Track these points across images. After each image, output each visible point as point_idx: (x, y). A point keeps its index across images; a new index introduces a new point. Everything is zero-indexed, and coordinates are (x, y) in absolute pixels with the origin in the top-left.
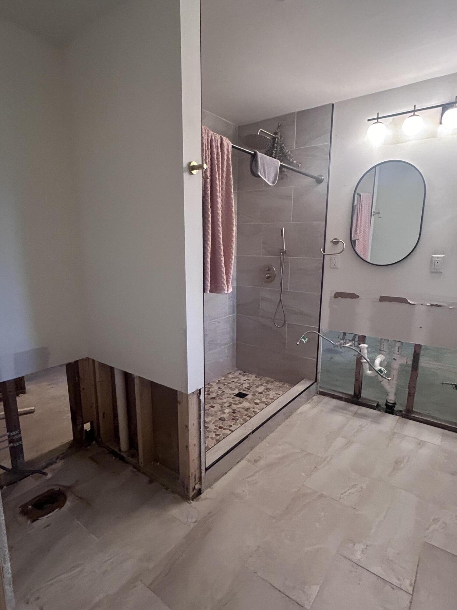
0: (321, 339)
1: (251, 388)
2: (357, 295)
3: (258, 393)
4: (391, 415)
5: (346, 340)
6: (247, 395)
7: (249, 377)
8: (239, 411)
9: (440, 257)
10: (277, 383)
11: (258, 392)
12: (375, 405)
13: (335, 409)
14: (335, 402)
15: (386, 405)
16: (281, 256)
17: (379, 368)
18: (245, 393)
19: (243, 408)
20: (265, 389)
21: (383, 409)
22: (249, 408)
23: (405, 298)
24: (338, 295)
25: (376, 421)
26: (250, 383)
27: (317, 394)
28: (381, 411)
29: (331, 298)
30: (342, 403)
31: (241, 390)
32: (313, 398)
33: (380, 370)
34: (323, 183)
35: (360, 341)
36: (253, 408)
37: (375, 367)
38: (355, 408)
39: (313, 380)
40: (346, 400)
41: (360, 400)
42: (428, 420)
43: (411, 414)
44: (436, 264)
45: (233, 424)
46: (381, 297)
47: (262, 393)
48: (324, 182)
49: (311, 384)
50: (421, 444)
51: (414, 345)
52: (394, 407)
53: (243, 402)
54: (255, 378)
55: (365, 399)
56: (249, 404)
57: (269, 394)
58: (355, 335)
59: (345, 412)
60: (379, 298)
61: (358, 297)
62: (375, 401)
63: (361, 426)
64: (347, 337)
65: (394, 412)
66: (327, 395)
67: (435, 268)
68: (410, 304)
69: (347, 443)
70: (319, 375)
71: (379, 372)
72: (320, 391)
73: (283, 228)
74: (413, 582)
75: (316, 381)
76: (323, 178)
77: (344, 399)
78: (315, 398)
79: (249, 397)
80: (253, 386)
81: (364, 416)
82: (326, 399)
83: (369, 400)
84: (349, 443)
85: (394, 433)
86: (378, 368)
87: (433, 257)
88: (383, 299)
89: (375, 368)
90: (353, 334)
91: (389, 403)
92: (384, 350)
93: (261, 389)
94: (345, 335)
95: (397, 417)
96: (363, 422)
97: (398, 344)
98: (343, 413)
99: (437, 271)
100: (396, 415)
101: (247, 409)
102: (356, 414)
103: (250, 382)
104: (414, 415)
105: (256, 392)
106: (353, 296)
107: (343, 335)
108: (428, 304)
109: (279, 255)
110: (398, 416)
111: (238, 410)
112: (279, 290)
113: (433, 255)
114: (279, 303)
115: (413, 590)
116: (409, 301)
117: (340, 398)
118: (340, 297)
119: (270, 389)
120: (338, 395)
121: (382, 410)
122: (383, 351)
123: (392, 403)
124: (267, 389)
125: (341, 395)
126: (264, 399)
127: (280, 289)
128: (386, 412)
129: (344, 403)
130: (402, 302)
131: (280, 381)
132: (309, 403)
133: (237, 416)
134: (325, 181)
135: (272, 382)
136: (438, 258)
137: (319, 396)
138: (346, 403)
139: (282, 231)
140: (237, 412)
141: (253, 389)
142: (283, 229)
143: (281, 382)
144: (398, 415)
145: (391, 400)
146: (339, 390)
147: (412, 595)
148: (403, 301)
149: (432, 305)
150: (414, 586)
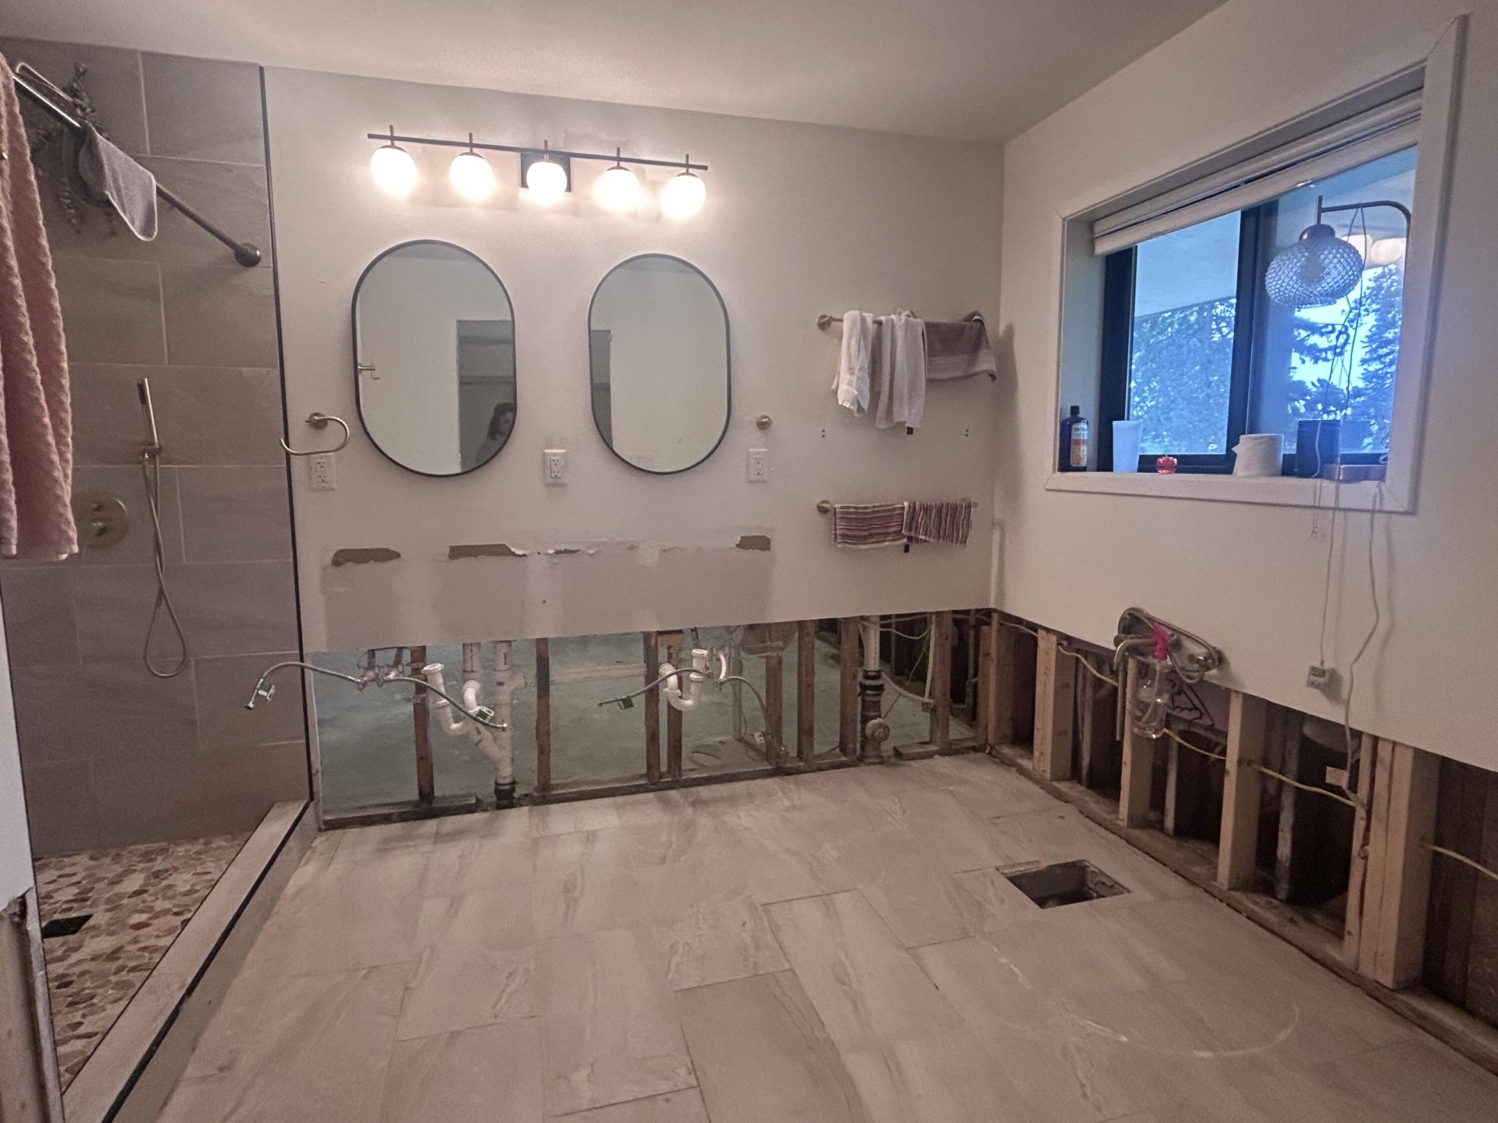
0: (310, 676)
1: (90, 895)
2: (393, 552)
3: (129, 897)
4: (513, 810)
5: (380, 667)
6: (88, 917)
7: (64, 867)
8: (82, 974)
9: (559, 455)
10: (181, 850)
11: (128, 895)
12: (474, 801)
13: (385, 847)
14: (376, 832)
15: (497, 791)
16: (146, 464)
17: (478, 708)
18: (74, 915)
19: (93, 959)
20: (147, 878)
21: (490, 804)
22: (120, 949)
23: (504, 545)
24: (343, 558)
25: (488, 832)
26: (79, 882)
27: (320, 830)
28: (488, 810)
29: (324, 568)
30: (395, 828)
31: (55, 912)
32: (313, 845)
33: (481, 713)
34: (258, 265)
35: (416, 662)
36: (136, 941)
37: (468, 709)
38: (431, 825)
39: (303, 799)
40: (404, 818)
41: (435, 805)
42: (583, 791)
43: (549, 791)
44: (554, 469)
45: (84, 1016)
46: (452, 549)
47: (144, 892)
48: (261, 264)
49: (301, 809)
50: (590, 837)
51: (535, 642)
52: (513, 790)
53: (83, 941)
54: (92, 863)
55: (444, 797)
56: (111, 938)
57: (170, 887)
58: (401, 649)
59: (411, 843)
60: (447, 551)
61: (398, 555)
62: (470, 795)
63: (462, 856)
64: (379, 658)
65: (515, 801)
66: (348, 824)
67: (553, 475)
68: (514, 554)
69: (452, 905)
70: (318, 779)
71: (479, 718)
72: (326, 822)
73: (146, 380)
74: (690, 1065)
75: (312, 799)
76: (258, 253)
77: (394, 817)
78: (320, 842)
79: (100, 918)
80: (96, 886)
81: (458, 834)
82: (352, 833)
83: (456, 797)
84: (456, 901)
85: (535, 841)
86: (475, 709)
87: (544, 454)
88: (457, 552)
89: (470, 712)
90: (395, 650)
91: (501, 785)
92: (474, 669)
93: (135, 882)
94: (374, 656)
95: (526, 809)
96: (464, 845)
97: (503, 649)
98: (409, 847)
99: (559, 481)
100: (521, 806)
101: (114, 955)
102: (438, 838)
103: (75, 879)
104: (555, 792)
105: (121, 896)
106: (386, 555)
107: (369, 658)
108: (551, 552)
109: (139, 462)
110: (526, 805)
111: (77, 970)
112: (153, 565)
113: (546, 451)
114: (158, 605)
115: (698, 1080)
116: (513, 550)
117: (386, 819)
118: (350, 563)
119: (167, 870)
120: (379, 812)
121: (489, 808)
122: (472, 671)
123: (508, 784)
124: (156, 875)
125: (386, 811)
126: (160, 905)
127: (156, 564)
128: (499, 807)
129: (399, 825)
130: (499, 555)
131: (192, 838)
132: (309, 860)
133: (84, 989)
134: (266, 261)
135: (163, 851)
136: (555, 455)
137: (330, 832)
138: (404, 824)
139: (141, 387)
140: (74, 978)
141: (102, 894)
142: (144, 381)
143: (196, 839)
144: (524, 804)
145: (504, 778)
146: (378, 801)
147: (699, 1085)
148: (501, 551)
149: (558, 552)
150: (693, 1070)
